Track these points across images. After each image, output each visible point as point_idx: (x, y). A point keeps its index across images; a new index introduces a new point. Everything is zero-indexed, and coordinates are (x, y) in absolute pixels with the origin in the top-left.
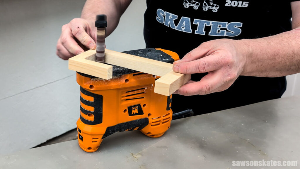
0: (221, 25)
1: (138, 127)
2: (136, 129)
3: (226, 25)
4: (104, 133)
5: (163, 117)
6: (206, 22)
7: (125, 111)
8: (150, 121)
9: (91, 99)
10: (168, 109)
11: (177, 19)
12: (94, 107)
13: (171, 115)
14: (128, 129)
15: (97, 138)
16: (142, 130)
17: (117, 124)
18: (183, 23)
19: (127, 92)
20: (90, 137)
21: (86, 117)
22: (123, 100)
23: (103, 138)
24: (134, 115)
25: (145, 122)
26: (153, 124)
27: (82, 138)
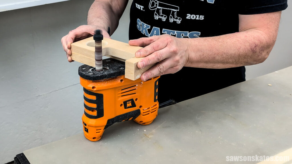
0: (184, 34)
1: (133, 117)
2: (131, 119)
3: (187, 34)
4: (106, 124)
5: (152, 107)
6: (172, 32)
7: (121, 105)
8: (142, 111)
9: (94, 98)
10: (155, 101)
11: (150, 28)
12: (97, 104)
13: (158, 106)
14: (125, 119)
15: (100, 129)
16: (136, 119)
17: (115, 116)
18: (154, 32)
19: (122, 90)
20: (95, 129)
21: (90, 113)
22: (119, 96)
23: (105, 128)
24: (129, 107)
25: (138, 112)
26: (144, 114)
27: (88, 130)
